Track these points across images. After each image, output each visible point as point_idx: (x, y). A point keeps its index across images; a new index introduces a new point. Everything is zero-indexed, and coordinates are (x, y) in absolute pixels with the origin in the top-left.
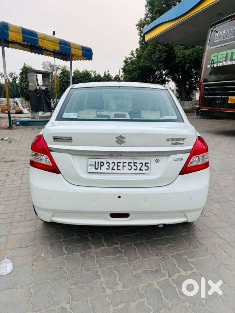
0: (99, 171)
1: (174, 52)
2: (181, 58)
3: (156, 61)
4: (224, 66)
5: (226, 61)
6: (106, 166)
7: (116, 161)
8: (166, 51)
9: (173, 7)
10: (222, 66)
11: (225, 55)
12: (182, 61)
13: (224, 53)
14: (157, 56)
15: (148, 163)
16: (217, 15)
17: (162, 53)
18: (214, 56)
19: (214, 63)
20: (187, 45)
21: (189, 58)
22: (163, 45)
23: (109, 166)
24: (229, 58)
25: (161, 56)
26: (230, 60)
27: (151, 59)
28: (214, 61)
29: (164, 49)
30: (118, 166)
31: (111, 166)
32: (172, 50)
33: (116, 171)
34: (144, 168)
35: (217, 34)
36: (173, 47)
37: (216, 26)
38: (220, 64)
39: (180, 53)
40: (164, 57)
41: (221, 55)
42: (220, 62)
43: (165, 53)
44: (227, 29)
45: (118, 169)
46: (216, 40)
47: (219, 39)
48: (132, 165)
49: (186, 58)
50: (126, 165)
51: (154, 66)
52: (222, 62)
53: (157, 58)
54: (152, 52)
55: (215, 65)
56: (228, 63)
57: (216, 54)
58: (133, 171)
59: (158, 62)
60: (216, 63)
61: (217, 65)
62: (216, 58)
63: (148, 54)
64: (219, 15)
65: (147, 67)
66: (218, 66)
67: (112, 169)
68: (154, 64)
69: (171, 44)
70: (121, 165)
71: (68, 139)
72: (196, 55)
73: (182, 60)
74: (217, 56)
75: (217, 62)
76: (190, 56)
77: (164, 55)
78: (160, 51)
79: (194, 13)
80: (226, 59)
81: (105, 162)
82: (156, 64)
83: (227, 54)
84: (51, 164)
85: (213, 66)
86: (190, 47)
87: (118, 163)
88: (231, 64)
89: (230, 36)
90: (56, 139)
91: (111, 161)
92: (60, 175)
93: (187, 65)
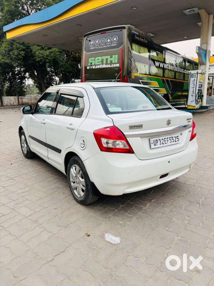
0: (156, 146)
1: (31, 51)
2: (41, 57)
3: (15, 58)
4: (101, 68)
5: (103, 65)
6: (159, 142)
7: (163, 138)
8: (23, 50)
9: (38, 11)
10: (100, 68)
11: (100, 60)
12: (42, 61)
13: (100, 58)
14: (16, 53)
15: (178, 136)
16: (77, 25)
17: (20, 51)
18: (92, 60)
19: (92, 66)
20: (43, 47)
21: (48, 58)
22: (19, 43)
23: (160, 142)
24: (105, 62)
25: (19, 54)
26: (106, 64)
27: (9, 55)
28: (92, 64)
29: (22, 48)
30: (165, 141)
31: (162, 141)
32: (29, 50)
33: (165, 145)
34: (177, 140)
35: (92, 43)
36: (29, 46)
37: (89, 36)
38: (99, 67)
39: (39, 53)
40: (22, 55)
41: (98, 60)
42: (98, 65)
43: (23, 52)
44: (99, 40)
45: (165, 143)
46: (91, 47)
47: (94, 47)
48: (171, 139)
49: (45, 57)
50: (168, 139)
51: (14, 63)
52: (99, 65)
53: (16, 56)
54: (9, 49)
55: (94, 67)
56: (104, 66)
57: (93, 59)
58: (172, 143)
59: (17, 59)
60: (93, 66)
61: (95, 67)
62: (93, 62)
63: (6, 51)
64: (79, 25)
65: (7, 63)
66: (97, 68)
67: (163, 144)
68: (13, 61)
69: (27, 44)
70: (166, 140)
71: (140, 126)
72: (54, 56)
73: (42, 59)
74: (95, 60)
75: (95, 65)
76: (48, 57)
77: (23, 53)
78: (17, 49)
79: (60, 21)
80: (102, 63)
81: (158, 140)
82: (16, 61)
83: (103, 60)
84: (128, 148)
85: (92, 68)
86: (47, 48)
87: (165, 139)
88: (107, 67)
89: (103, 46)
90: (132, 127)
91: (161, 138)
92: (134, 154)
93: (48, 64)
